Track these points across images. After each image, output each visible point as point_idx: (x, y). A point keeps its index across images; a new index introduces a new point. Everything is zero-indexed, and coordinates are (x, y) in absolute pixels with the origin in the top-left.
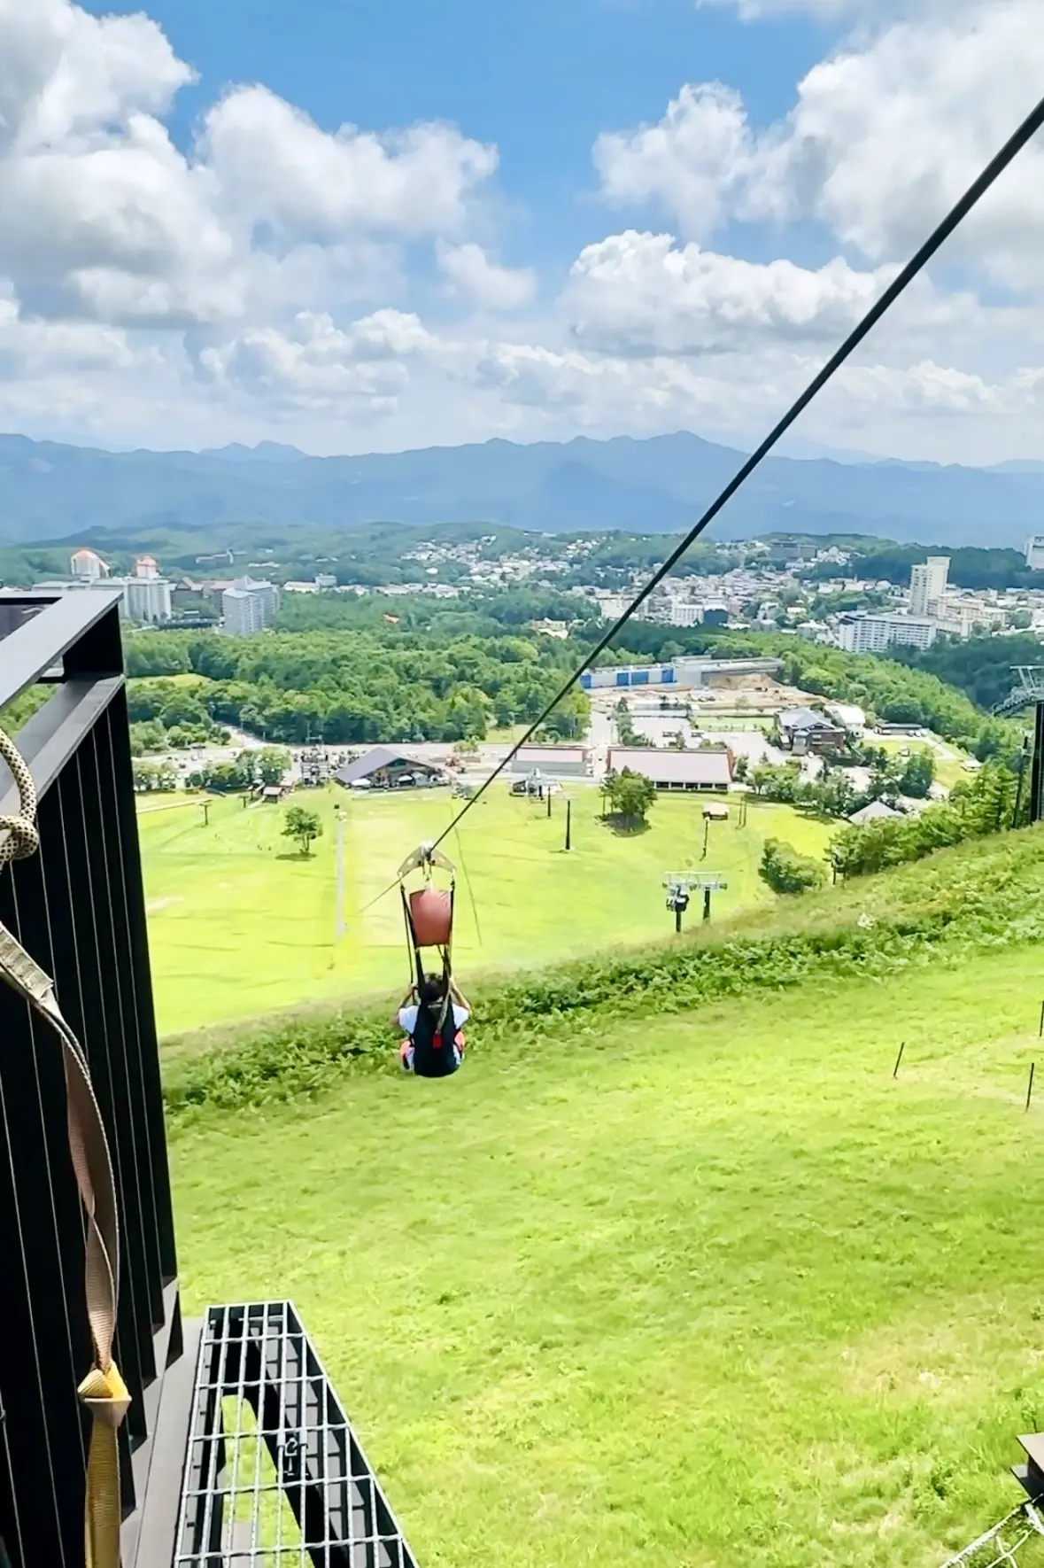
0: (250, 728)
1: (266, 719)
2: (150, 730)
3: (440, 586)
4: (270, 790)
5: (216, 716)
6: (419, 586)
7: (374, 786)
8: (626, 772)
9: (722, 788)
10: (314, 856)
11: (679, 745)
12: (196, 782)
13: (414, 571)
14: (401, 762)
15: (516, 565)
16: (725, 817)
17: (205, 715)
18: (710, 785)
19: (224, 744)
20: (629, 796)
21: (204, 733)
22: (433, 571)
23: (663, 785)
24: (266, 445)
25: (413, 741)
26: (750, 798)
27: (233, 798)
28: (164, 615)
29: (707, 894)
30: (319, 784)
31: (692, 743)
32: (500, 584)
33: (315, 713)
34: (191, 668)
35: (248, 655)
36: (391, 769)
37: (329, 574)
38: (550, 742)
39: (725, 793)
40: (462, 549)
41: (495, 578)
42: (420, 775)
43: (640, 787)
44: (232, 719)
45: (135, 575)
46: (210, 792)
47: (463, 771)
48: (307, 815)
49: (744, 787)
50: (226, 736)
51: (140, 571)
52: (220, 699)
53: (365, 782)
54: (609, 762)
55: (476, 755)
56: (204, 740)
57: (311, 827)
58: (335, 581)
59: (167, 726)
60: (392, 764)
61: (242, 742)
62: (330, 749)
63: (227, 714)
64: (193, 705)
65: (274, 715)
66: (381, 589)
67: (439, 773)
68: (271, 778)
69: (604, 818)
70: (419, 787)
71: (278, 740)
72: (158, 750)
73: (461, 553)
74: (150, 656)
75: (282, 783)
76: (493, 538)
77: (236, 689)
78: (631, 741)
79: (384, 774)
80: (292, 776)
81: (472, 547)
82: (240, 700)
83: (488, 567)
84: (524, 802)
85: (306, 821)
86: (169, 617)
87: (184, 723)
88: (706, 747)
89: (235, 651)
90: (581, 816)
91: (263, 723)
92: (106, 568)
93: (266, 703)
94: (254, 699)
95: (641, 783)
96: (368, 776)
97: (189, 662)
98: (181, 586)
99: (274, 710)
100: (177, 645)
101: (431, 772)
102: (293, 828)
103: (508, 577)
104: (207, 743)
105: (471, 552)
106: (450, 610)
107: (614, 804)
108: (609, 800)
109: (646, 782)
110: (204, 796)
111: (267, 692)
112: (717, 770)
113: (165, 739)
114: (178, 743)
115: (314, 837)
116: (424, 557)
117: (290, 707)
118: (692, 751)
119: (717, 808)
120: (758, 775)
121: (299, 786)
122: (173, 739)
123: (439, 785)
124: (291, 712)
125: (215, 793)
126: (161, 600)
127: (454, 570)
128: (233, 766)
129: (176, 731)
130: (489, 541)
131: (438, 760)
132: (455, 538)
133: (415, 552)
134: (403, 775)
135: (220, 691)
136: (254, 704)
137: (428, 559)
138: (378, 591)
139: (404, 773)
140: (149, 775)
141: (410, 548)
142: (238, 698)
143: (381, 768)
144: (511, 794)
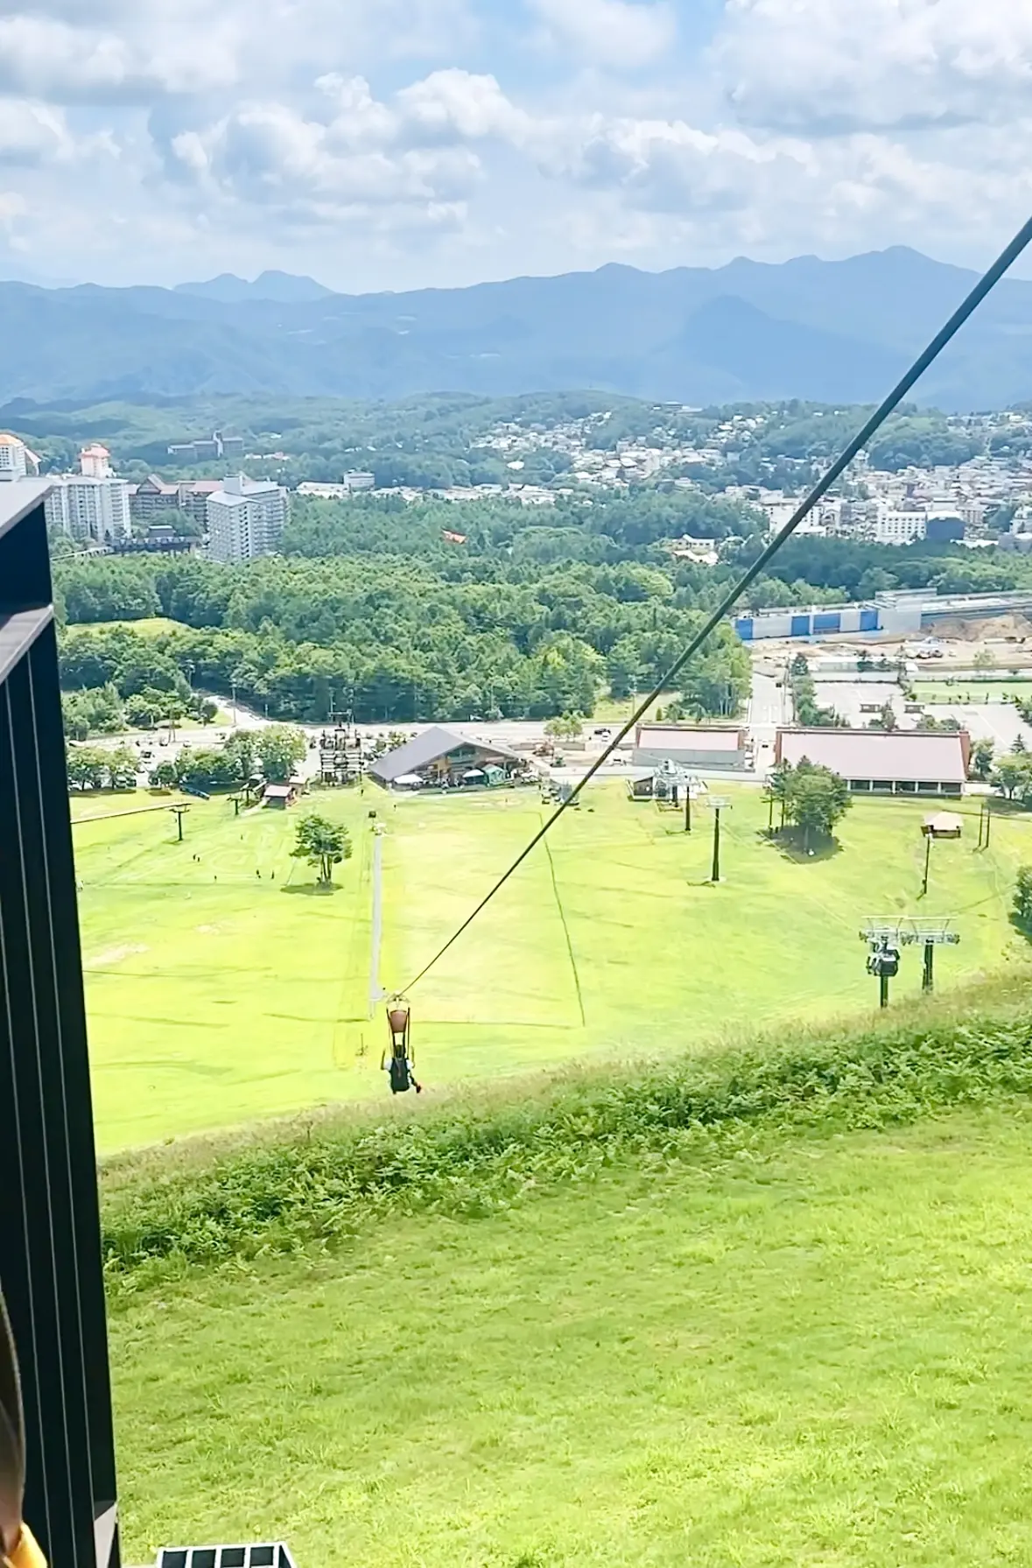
0: (246, 698)
1: (270, 685)
2: (100, 701)
3: (527, 488)
4: (273, 790)
5: (196, 680)
6: (497, 489)
7: (427, 786)
8: (804, 765)
9: (952, 790)
10: (339, 887)
11: (885, 726)
12: (166, 778)
13: (490, 466)
14: (468, 749)
15: (642, 455)
16: (957, 833)
17: (180, 679)
18: (933, 785)
19: (207, 721)
20: (809, 800)
21: (178, 705)
22: (517, 465)
23: (860, 785)
24: (269, 277)
25: (487, 719)
26: (998, 805)
27: (219, 801)
28: (121, 531)
29: (929, 952)
30: (347, 782)
31: (905, 721)
32: (618, 484)
33: (341, 677)
34: (160, 608)
35: (243, 590)
36: (452, 760)
37: (364, 470)
38: (690, 721)
39: (959, 798)
40: (560, 432)
41: (609, 474)
42: (495, 768)
43: (825, 788)
44: (222, 688)
45: (78, 471)
46: (186, 792)
47: (559, 764)
48: (328, 826)
49: (986, 789)
50: (211, 710)
51: (86, 465)
52: (203, 655)
53: (414, 779)
54: (778, 750)
55: (579, 739)
56: (177, 716)
57: (334, 845)
58: (372, 481)
59: (124, 696)
60: (453, 753)
61: (234, 718)
62: (363, 730)
63: (212, 678)
64: (161, 664)
65: (282, 680)
66: (439, 492)
67: (524, 765)
68: (278, 771)
69: (770, 834)
70: (494, 787)
71: (285, 716)
72: (111, 730)
73: (558, 438)
74: (100, 590)
75: (293, 779)
76: (607, 415)
77: (225, 640)
78: (813, 720)
79: (442, 766)
80: (308, 768)
81: (574, 429)
82: (231, 657)
83: (599, 459)
84: (649, 811)
85: (326, 836)
86: (128, 534)
87: (149, 689)
88: (927, 728)
89: (224, 584)
90: (736, 830)
91: (265, 691)
92: (36, 460)
93: (269, 661)
94: (253, 655)
95: (828, 782)
96: (419, 770)
97: (157, 600)
98: (146, 488)
99: (281, 672)
101: (510, 764)
102: (307, 846)
103: (629, 473)
104: (183, 721)
105: (575, 437)
106: (541, 524)
107: (786, 814)
108: (778, 807)
109: (834, 780)
110: (177, 797)
111: (273, 645)
112: (944, 762)
113: (121, 713)
114: (140, 720)
115: (338, 860)
116: (504, 443)
117: (307, 669)
118: (906, 734)
119: (944, 820)
120: (1009, 770)
121: (317, 785)
122: (133, 713)
123: (524, 784)
124: (307, 675)
125: (193, 793)
126: (117, 509)
127: (548, 463)
128: (221, 754)
129: (137, 702)
130: (600, 419)
131: (523, 747)
132: (550, 415)
133: (490, 438)
134: (471, 769)
135: (202, 643)
136: (252, 662)
137: (510, 447)
138: (436, 496)
139: (472, 765)
140: (96, 767)
141: (483, 431)
142: (229, 654)
143: (438, 758)
144: (630, 798)
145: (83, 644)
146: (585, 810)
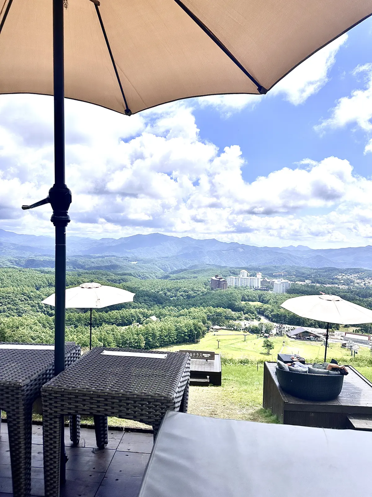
0: (267, 317)
1: (272, 315)
2: (240, 314)
3: (343, 285)
4: (266, 335)
5: (259, 313)
6: (336, 285)
7: (297, 338)
12: (246, 329)
13: (336, 281)
14: (307, 332)
15: (370, 281)
17: (256, 312)
19: (259, 321)
21: (254, 317)
22: (342, 281)
24: (299, 246)
25: (315, 327)
27: (255, 335)
28: (258, 287)
30: (281, 336)
32: (364, 286)
33: (286, 315)
34: (259, 300)
35: (273, 298)
36: (303, 334)
37: (310, 280)
38: (360, 333)
40: (353, 276)
41: (362, 284)
42: (312, 337)
44: (263, 315)
45: (256, 277)
46: (250, 333)
48: (270, 342)
50: (260, 319)
51: (258, 276)
52: (261, 309)
53: (295, 337)
55: (334, 334)
56: (253, 319)
57: (270, 346)
58: (311, 282)
59: (244, 314)
60: (303, 332)
61: (264, 320)
62: (288, 326)
63: (261, 312)
64: (253, 309)
65: (274, 315)
66: (324, 285)
67: (319, 337)
68: (267, 331)
70: (311, 341)
71: (274, 322)
72: (241, 320)
73: (352, 277)
74: (248, 296)
75: (270, 333)
76: (363, 273)
77: (266, 306)
79: (301, 335)
80: (274, 331)
81: (356, 275)
82: (266, 310)
83: (361, 281)
85: (269, 344)
86: (260, 287)
87: (249, 313)
89: (270, 297)
91: (271, 316)
92: (249, 274)
93: (273, 311)
94: (270, 310)
96: (296, 335)
97: (258, 299)
98: (264, 280)
99: (274, 313)
100: (256, 294)
101: (316, 336)
102: (265, 345)
103: (366, 284)
105: (356, 277)
106: (344, 292)
110: (248, 333)
111: (273, 308)
113: (243, 317)
114: (246, 319)
115: (271, 349)
116: (340, 277)
117: (279, 313)
121: (275, 335)
122: (245, 318)
123: (318, 341)
124: (279, 314)
125: (251, 333)
126: (258, 283)
127: (349, 281)
128: (257, 326)
129: (247, 315)
130: (362, 274)
131: (320, 334)
132: (351, 273)
133: (338, 276)
134: (307, 336)
135: (261, 306)
136: (269, 311)
137: (342, 278)
138: (323, 286)
139: (308, 336)
140: (234, 325)
141: (337, 274)
142: (266, 309)
143: (300, 333)
144: (341, 347)
145: (240, 304)
146: (330, 348)
